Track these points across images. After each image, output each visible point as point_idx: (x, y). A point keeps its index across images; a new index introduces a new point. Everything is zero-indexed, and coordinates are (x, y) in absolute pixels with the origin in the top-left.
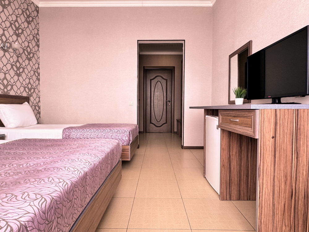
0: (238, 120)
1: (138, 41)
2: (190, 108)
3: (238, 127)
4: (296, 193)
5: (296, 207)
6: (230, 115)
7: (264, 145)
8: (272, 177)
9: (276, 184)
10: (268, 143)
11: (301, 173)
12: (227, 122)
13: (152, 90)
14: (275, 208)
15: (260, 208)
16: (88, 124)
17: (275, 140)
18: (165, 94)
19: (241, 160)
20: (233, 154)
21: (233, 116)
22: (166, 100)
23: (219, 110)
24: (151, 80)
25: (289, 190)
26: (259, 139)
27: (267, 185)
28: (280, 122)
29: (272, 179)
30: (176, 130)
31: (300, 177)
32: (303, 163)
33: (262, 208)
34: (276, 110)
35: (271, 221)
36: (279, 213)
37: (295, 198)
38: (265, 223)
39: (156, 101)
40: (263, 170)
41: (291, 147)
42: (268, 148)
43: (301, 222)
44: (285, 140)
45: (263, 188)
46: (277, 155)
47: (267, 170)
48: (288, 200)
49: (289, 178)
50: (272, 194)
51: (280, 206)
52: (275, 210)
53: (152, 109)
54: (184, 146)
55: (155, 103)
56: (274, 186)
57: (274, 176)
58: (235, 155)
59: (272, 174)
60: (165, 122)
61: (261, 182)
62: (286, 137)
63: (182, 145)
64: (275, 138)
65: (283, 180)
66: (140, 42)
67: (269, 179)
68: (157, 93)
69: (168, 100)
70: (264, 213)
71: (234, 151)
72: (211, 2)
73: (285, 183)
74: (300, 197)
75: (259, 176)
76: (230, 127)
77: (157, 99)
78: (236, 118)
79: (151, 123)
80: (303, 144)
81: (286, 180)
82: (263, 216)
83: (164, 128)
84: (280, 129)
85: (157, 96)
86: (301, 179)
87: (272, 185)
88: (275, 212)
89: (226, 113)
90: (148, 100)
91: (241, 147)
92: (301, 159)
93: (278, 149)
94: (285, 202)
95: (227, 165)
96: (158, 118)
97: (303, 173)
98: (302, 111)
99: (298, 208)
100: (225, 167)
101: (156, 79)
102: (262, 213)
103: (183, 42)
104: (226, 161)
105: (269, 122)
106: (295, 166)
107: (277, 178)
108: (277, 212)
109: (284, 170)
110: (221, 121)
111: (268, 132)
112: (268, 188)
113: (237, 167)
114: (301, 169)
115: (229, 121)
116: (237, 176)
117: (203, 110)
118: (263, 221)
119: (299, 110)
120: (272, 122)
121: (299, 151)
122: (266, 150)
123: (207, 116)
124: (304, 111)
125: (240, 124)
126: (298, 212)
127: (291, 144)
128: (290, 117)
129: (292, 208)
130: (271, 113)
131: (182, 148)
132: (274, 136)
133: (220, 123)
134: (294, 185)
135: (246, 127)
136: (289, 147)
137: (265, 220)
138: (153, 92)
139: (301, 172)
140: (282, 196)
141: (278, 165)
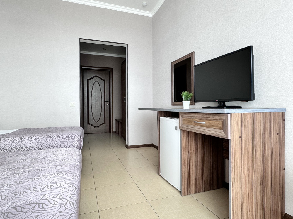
0: (204, 123)
1: (80, 39)
2: (139, 109)
3: (205, 128)
4: (255, 182)
5: (256, 194)
6: (194, 117)
7: (234, 145)
8: (240, 171)
9: (243, 177)
10: (237, 142)
11: (258, 165)
12: (191, 124)
13: (90, 90)
14: (243, 198)
15: (233, 200)
16: (21, 129)
17: (241, 139)
18: (104, 94)
19: (197, 156)
20: (191, 152)
21: (199, 118)
22: (105, 100)
23: (179, 113)
24: (88, 80)
25: (251, 181)
26: (230, 140)
27: (237, 179)
28: (244, 124)
29: (240, 173)
30: (114, 130)
31: (257, 168)
32: (259, 157)
33: (234, 200)
34: (241, 113)
35: (240, 210)
36: (245, 201)
37: (255, 186)
38: (236, 213)
39: (94, 101)
40: (234, 165)
41: (251, 144)
42: (237, 147)
43: (259, 206)
44: (248, 139)
45: (234, 182)
46: (243, 152)
47: (236, 166)
48: (251, 189)
49: (251, 170)
50: (240, 187)
51: (246, 195)
52: (243, 200)
53: (90, 109)
54: (129, 145)
55: (93, 103)
56: (241, 179)
57: (242, 171)
58: (193, 153)
59: (240, 169)
60: (104, 122)
61: (233, 177)
62: (248, 136)
63: (126, 145)
64: (242, 138)
65: (247, 173)
66: (82, 41)
67: (238, 174)
68: (94, 93)
69: (107, 100)
70: (236, 205)
71: (192, 149)
72: (151, 13)
73: (249, 175)
74: (258, 185)
75: (232, 172)
76: (195, 129)
77: (95, 99)
78: (201, 120)
79: (88, 123)
80: (259, 141)
81: (249, 172)
82: (235, 207)
83: (103, 128)
84: (244, 129)
85: (95, 96)
86: (258, 170)
87: (240, 178)
88: (243, 202)
89: (189, 115)
90: (86, 99)
91: (197, 145)
92: (257, 153)
93: (243, 147)
94: (249, 191)
95: (186, 162)
96: (96, 118)
97: (259, 165)
98: (257, 114)
99: (257, 194)
100: (185, 165)
101: (93, 79)
102: (234, 205)
103: (126, 46)
104: (186, 159)
105: (237, 124)
106: (254, 160)
107: (244, 171)
108: (244, 201)
109: (247, 165)
110: (182, 123)
111: (236, 133)
112: (238, 182)
113: (195, 163)
114: (258, 162)
115: (193, 123)
116: (195, 171)
117: (156, 112)
118: (235, 212)
119: (256, 113)
120: (239, 124)
121: (257, 147)
122: (236, 149)
123: (161, 118)
124: (258, 114)
125: (208, 126)
126: (257, 198)
127: (251, 141)
128: (250, 120)
129: (253, 196)
130: (239, 116)
131: (127, 148)
132: (241, 136)
133: (181, 125)
134: (254, 176)
135: (215, 128)
136: (250, 144)
137: (236, 211)
138: (91, 92)
139: (258, 163)
140: (247, 187)
141: (243, 161)
